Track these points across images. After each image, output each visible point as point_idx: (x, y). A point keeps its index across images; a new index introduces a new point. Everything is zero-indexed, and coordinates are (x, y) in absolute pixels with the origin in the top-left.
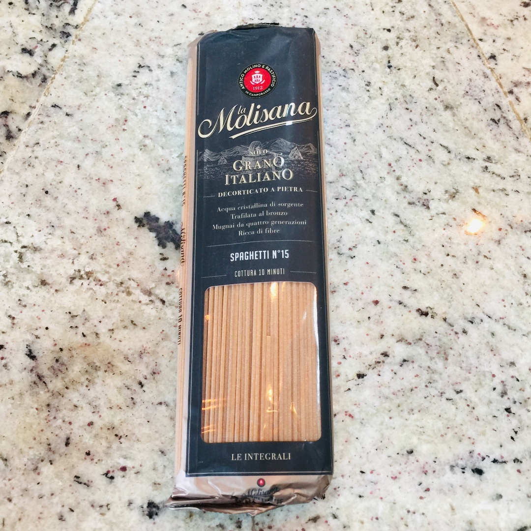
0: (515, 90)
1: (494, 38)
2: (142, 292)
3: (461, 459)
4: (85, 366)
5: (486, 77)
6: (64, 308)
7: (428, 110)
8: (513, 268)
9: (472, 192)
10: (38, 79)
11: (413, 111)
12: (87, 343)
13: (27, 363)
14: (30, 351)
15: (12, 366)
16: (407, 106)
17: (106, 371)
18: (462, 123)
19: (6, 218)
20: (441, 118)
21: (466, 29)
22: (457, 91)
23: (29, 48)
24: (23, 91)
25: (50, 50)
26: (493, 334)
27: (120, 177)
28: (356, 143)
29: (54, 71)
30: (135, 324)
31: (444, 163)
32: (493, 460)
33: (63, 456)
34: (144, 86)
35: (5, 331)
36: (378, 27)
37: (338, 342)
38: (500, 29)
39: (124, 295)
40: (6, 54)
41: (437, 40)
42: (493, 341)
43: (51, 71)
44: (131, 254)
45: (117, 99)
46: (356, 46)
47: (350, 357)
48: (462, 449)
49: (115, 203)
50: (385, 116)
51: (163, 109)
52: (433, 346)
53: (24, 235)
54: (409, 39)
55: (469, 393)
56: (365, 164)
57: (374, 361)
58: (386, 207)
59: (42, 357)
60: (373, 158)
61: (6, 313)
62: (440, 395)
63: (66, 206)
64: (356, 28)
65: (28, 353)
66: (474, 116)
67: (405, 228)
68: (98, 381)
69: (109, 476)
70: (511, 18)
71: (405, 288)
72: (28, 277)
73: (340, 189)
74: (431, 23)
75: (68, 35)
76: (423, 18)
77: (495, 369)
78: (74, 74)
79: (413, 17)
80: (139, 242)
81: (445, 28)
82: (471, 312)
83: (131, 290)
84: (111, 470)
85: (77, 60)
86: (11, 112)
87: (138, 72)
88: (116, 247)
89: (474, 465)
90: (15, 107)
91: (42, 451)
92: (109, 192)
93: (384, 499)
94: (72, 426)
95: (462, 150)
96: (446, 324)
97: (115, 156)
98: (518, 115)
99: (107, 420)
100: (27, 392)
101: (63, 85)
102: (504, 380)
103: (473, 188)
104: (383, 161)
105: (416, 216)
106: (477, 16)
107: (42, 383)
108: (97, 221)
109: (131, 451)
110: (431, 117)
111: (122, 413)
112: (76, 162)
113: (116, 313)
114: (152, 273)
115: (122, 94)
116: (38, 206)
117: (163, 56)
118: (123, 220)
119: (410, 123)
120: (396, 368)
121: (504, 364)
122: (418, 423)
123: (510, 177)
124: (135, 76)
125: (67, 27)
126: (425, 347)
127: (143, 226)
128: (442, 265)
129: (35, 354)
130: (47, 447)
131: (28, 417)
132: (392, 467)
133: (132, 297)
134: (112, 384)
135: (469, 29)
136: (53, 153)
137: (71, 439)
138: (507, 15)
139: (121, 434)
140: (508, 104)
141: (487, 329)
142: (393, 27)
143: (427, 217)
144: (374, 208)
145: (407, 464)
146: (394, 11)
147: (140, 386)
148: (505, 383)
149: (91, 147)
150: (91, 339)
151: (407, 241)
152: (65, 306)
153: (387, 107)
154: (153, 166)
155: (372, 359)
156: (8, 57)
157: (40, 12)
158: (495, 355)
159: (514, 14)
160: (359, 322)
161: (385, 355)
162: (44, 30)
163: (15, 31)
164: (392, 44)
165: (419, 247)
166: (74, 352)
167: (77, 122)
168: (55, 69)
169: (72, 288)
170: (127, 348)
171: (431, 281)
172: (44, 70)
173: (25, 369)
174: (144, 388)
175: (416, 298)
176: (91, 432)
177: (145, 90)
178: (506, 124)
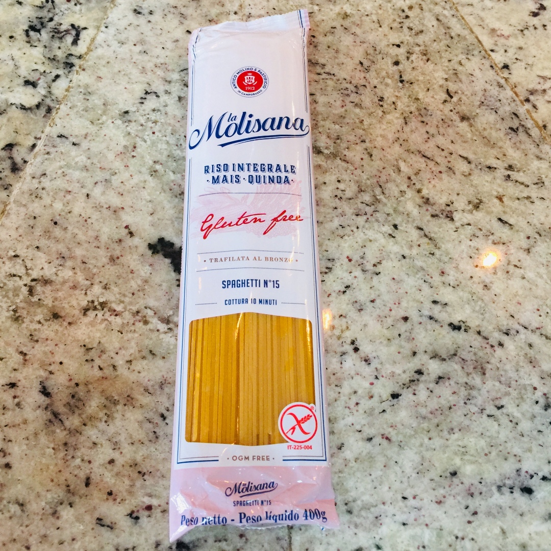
0: (532, 98)
1: (505, 48)
2: (160, 320)
3: (509, 478)
4: (103, 400)
5: (501, 86)
6: (78, 341)
7: (444, 122)
8: (545, 276)
9: (496, 201)
10: (43, 111)
11: (429, 124)
12: (104, 376)
13: (42, 401)
14: (44, 388)
15: (25, 405)
16: (423, 119)
17: (125, 405)
18: (480, 133)
19: (14, 252)
20: (458, 129)
21: (476, 40)
22: (473, 102)
23: (32, 80)
24: (28, 123)
25: (54, 81)
26: (530, 345)
27: (131, 204)
28: (373, 157)
29: (58, 102)
30: (154, 354)
31: (465, 174)
32: (542, 477)
33: (84, 498)
34: (151, 112)
35: (17, 368)
36: (387, 43)
37: (368, 362)
38: (511, 40)
39: (141, 324)
40: (8, 86)
41: (447, 53)
42: (531, 353)
43: (55, 101)
44: (146, 281)
45: (124, 126)
46: (366, 63)
47: (383, 376)
48: (509, 468)
49: (127, 231)
50: (400, 130)
51: (172, 134)
52: (469, 361)
53: (33, 267)
54: (419, 53)
55: (511, 408)
56: (384, 178)
57: (408, 379)
58: (408, 221)
59: (57, 393)
60: (392, 172)
61: (17, 350)
62: (480, 411)
63: (77, 237)
64: (365, 45)
65: (42, 390)
66: (492, 126)
67: (430, 242)
68: (118, 416)
69: (134, 516)
70: (520, 28)
71: (435, 302)
72: (39, 310)
73: (360, 206)
74: (440, 37)
75: (72, 65)
76: (432, 32)
77: (536, 381)
78: (79, 104)
79: (422, 32)
80: (154, 269)
81: (455, 41)
82: (505, 323)
83: (148, 319)
84: (135, 509)
85: (81, 90)
86: (16, 144)
87: (145, 98)
88: (131, 276)
89: (523, 484)
90: (20, 139)
91: (61, 493)
92: (121, 219)
93: (430, 526)
94: (91, 466)
95: (482, 160)
96: (480, 337)
97: (125, 183)
98: (536, 122)
99: (128, 456)
100: (42, 431)
101: (68, 115)
102: (546, 392)
103: (497, 197)
104: (402, 175)
105: (440, 228)
106: (486, 28)
107: (57, 421)
108: (109, 250)
109: (156, 488)
110: (448, 128)
111: (145, 448)
112: (85, 191)
113: (133, 344)
114: (169, 300)
115: (130, 121)
116: (47, 237)
117: (170, 82)
118: (136, 247)
119: (426, 136)
120: (432, 386)
121: (545, 376)
122: (460, 443)
123: (534, 184)
124: (142, 103)
125: (70, 58)
126: (460, 362)
127: (158, 252)
128: (472, 277)
129: (50, 390)
130: (65, 488)
131: (45, 458)
132: (436, 491)
133: (150, 326)
134: (132, 418)
135: (479, 41)
136: (60, 183)
137: (91, 479)
138: (517, 25)
139: (145, 470)
140: (526, 112)
141: (524, 341)
142: (402, 43)
143: (452, 228)
144: (396, 223)
145: (452, 487)
146: (402, 27)
147: (162, 418)
148: (547, 396)
149: (100, 176)
150: (108, 372)
151: (433, 254)
152: (80, 338)
153: (401, 121)
154: (165, 191)
155: (406, 378)
156: (11, 89)
157: (42, 44)
158: (534, 367)
159: (523, 24)
160: (389, 339)
161: (419, 372)
162: (47, 62)
163: (17, 64)
164: (402, 58)
165: (446, 259)
166: (90, 387)
167: (84, 151)
168: (60, 99)
169: (86, 320)
170: (147, 380)
171: (461, 294)
172: (48, 101)
173: (39, 407)
174: (167, 421)
175: (447, 312)
176: (112, 470)
177: (153, 116)
178: (524, 133)
